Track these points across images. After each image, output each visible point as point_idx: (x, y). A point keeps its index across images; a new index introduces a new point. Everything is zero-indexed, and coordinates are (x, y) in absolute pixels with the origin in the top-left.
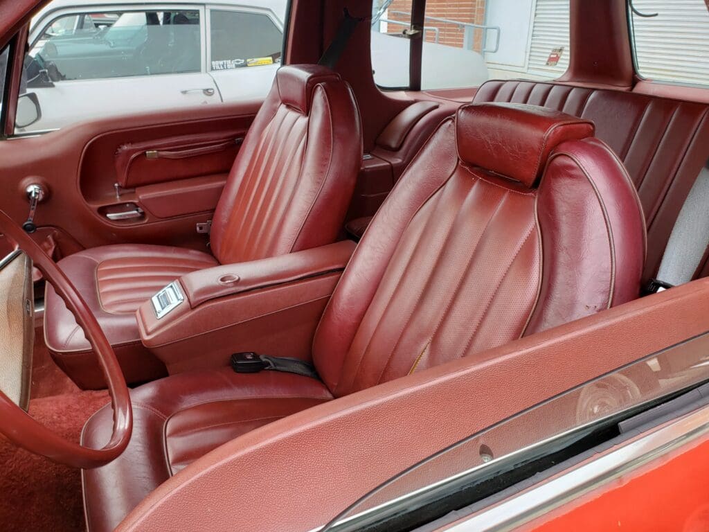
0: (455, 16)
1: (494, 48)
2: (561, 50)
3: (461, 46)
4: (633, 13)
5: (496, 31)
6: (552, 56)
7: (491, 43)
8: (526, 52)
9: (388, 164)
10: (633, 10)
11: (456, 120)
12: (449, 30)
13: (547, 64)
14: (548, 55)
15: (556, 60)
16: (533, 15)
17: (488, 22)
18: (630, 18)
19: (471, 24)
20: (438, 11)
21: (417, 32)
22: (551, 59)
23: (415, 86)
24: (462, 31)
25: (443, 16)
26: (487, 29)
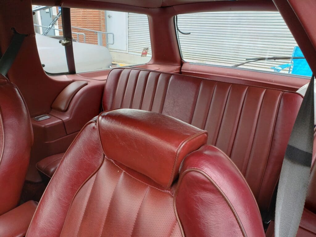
0: (92, 28)
1: (112, 43)
2: (147, 49)
3: (97, 44)
4: (178, 31)
5: (112, 35)
6: (144, 52)
7: (110, 40)
8: (126, 44)
9: (61, 121)
10: (178, 29)
11: (97, 122)
12: (90, 34)
13: (142, 56)
14: (142, 52)
15: (146, 54)
16: (127, 28)
17: (108, 30)
18: (177, 33)
19: (100, 32)
20: (84, 25)
21: (68, 42)
22: (143, 54)
23: (72, 71)
24: (97, 35)
25: (86, 27)
26: (107, 34)
